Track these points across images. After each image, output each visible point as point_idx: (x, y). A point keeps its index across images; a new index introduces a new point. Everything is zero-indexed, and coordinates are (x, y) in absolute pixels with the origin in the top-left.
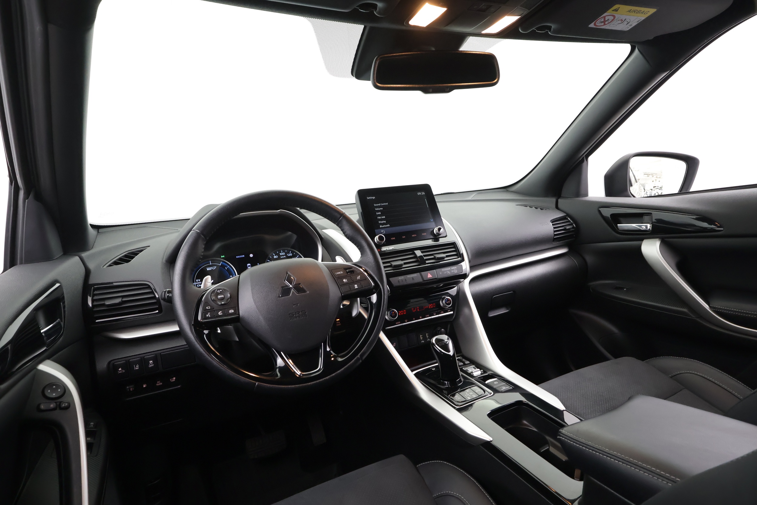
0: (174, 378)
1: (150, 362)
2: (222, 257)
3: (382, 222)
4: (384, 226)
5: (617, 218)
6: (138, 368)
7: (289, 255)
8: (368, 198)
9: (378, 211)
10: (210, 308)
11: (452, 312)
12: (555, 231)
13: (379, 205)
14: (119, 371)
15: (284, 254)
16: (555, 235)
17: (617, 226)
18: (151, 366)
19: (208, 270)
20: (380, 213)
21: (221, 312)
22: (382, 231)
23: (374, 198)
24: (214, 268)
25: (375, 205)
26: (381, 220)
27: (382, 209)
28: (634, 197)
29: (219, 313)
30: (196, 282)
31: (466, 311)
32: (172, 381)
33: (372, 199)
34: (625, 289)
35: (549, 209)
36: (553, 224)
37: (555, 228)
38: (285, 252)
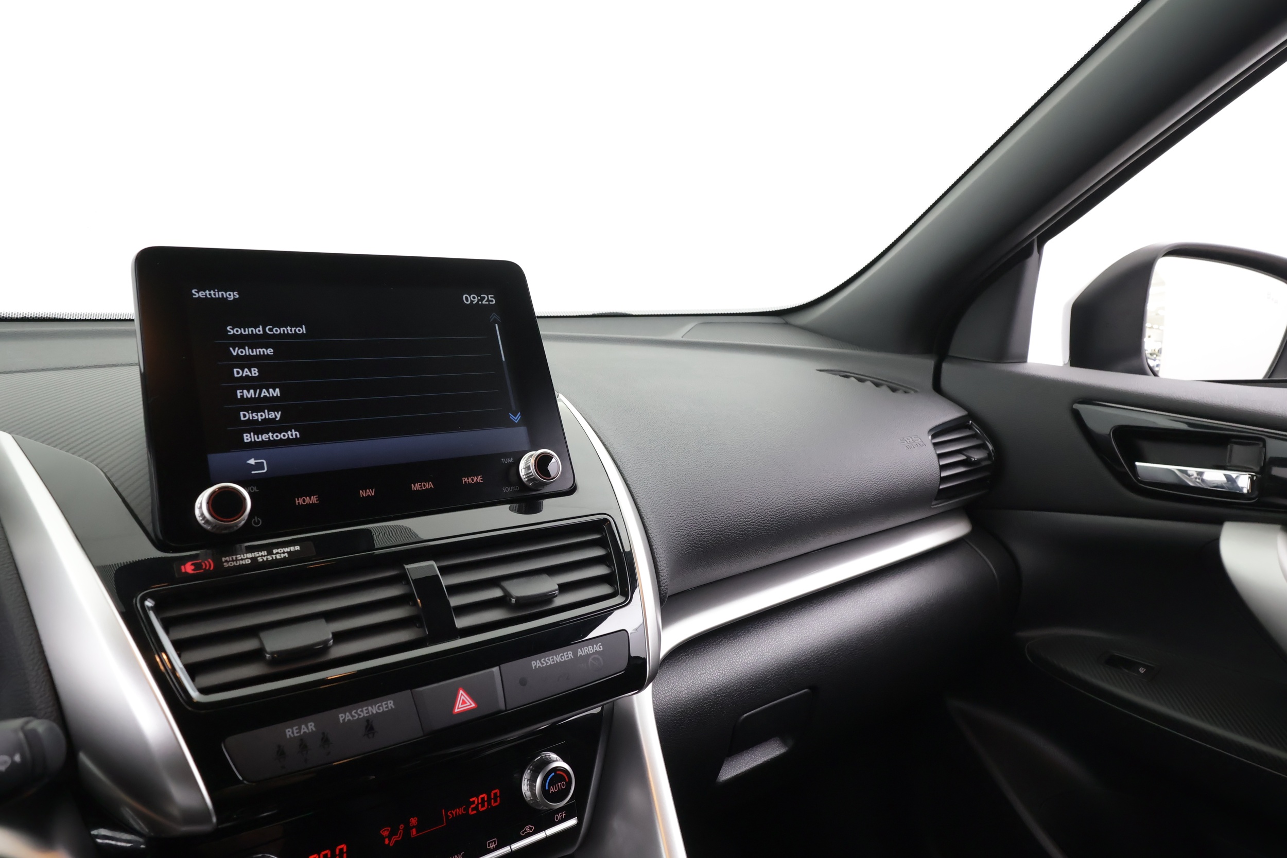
3: (259, 417)
4: (264, 437)
5: (1133, 441)
8: (198, 294)
9: (246, 362)
11: (573, 822)
12: (943, 468)
13: (259, 330)
16: (944, 480)
17: (1134, 468)
20: (255, 372)
22: (252, 462)
23: (232, 296)
25: (231, 331)
26: (257, 405)
27: (270, 351)
28: (1155, 374)
31: (634, 796)
33: (224, 300)
34: (1142, 670)
35: (916, 392)
36: (935, 445)
37: (940, 456)
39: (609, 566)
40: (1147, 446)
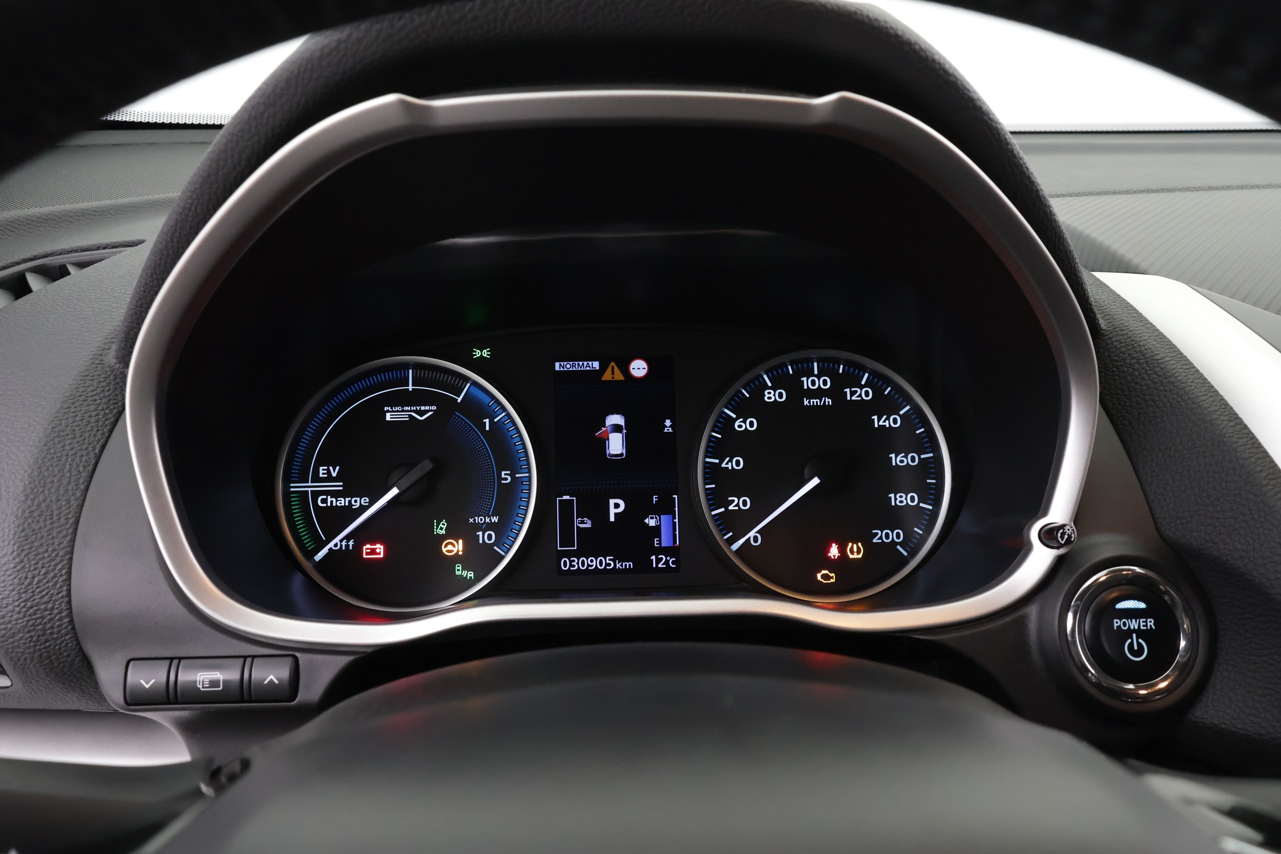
7: (853, 393)
15: (824, 383)
19: (388, 417)
24: (421, 413)
30: (316, 478)
38: (833, 375)
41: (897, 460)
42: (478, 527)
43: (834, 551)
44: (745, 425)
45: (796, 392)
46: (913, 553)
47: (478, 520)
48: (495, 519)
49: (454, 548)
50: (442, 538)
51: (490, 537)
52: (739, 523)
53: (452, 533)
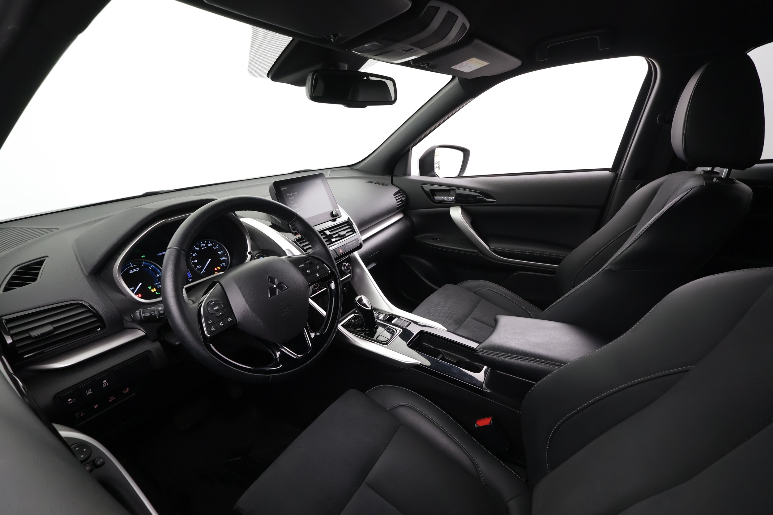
0: (128, 389)
1: (104, 382)
2: (142, 257)
5: (434, 192)
6: (91, 392)
7: (209, 245)
8: (282, 189)
9: (291, 200)
10: (211, 322)
11: (350, 274)
12: (397, 202)
13: (291, 194)
14: (69, 402)
15: (204, 245)
16: (398, 205)
17: (434, 198)
18: (106, 385)
19: (130, 272)
20: (293, 202)
21: (222, 323)
24: (137, 270)
25: (288, 195)
27: (294, 198)
28: (437, 177)
29: (221, 324)
31: (358, 271)
32: (125, 392)
33: (285, 189)
34: (439, 239)
35: (388, 185)
36: (395, 197)
37: (396, 200)
38: (205, 243)
39: (351, 229)
40: (436, 193)
41: (219, 253)
42: (157, 285)
43: (216, 269)
44: (195, 255)
45: (200, 247)
46: (227, 266)
47: (156, 284)
48: (159, 283)
49: (154, 290)
50: (151, 289)
51: (160, 286)
52: (201, 270)
53: (152, 288)
